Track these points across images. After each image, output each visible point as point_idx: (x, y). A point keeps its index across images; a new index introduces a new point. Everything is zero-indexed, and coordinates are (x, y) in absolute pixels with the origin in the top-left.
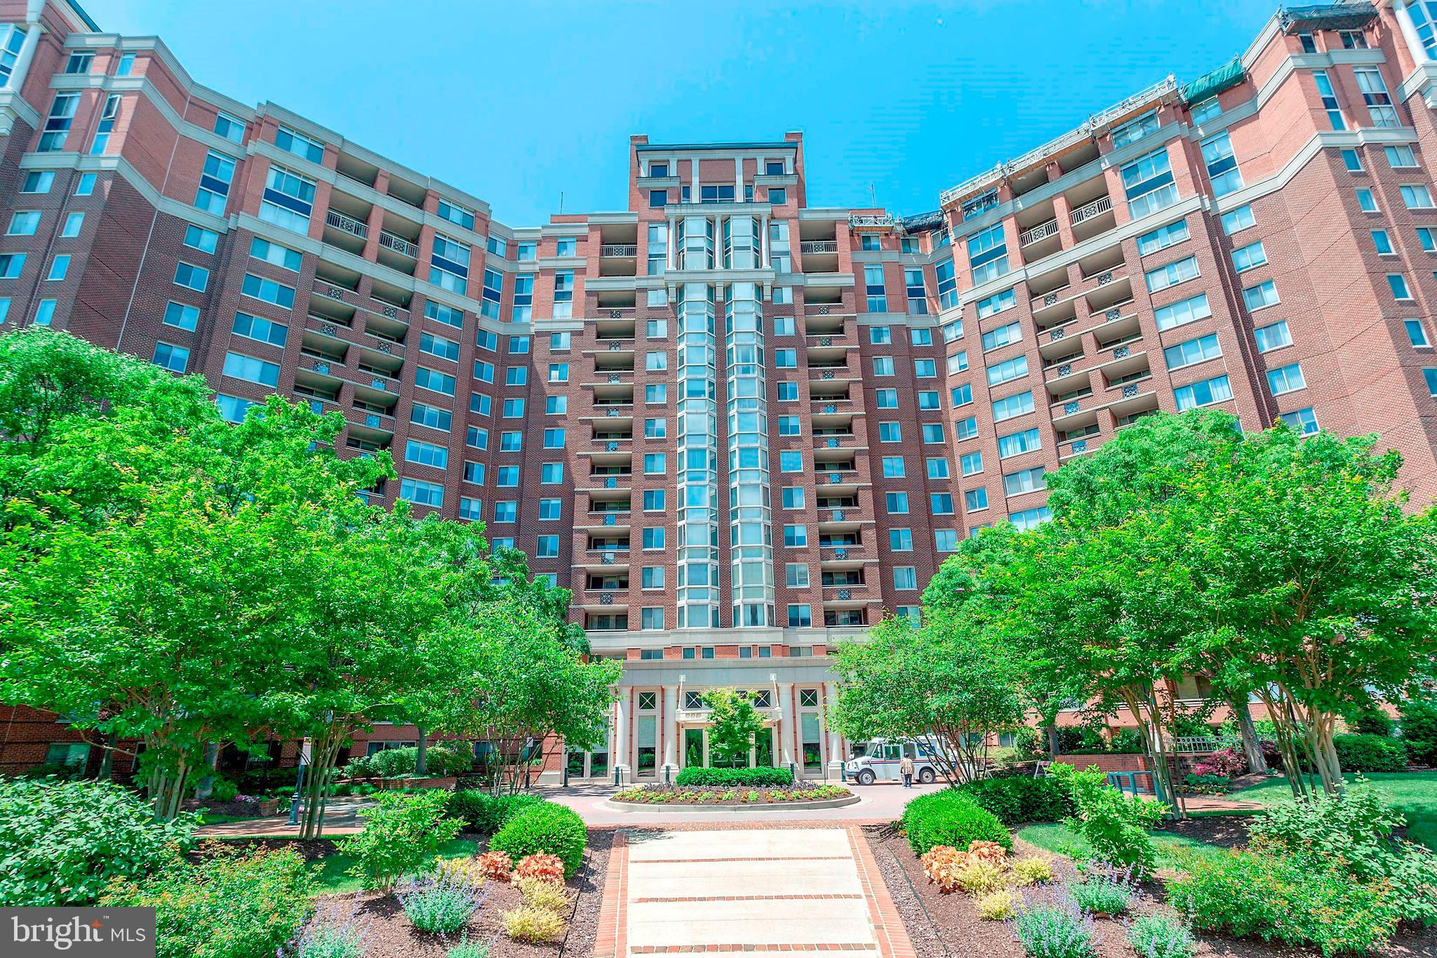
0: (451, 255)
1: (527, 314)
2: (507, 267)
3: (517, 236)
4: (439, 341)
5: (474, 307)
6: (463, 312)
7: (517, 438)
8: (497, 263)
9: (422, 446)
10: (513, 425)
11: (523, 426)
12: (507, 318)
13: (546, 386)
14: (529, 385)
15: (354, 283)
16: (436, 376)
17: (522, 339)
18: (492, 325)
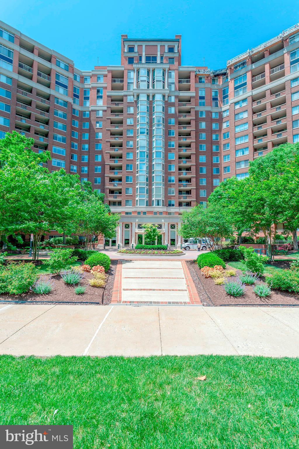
0: (62, 80)
1: (88, 104)
2: (80, 86)
3: (83, 74)
4: (60, 112)
5: (70, 100)
6: (67, 102)
7: (87, 146)
8: (77, 84)
9: (58, 148)
10: (86, 142)
11: (89, 142)
12: (81, 105)
13: (95, 129)
14: (90, 129)
15: (30, 90)
16: (60, 124)
17: (87, 112)
18: (76, 107)
